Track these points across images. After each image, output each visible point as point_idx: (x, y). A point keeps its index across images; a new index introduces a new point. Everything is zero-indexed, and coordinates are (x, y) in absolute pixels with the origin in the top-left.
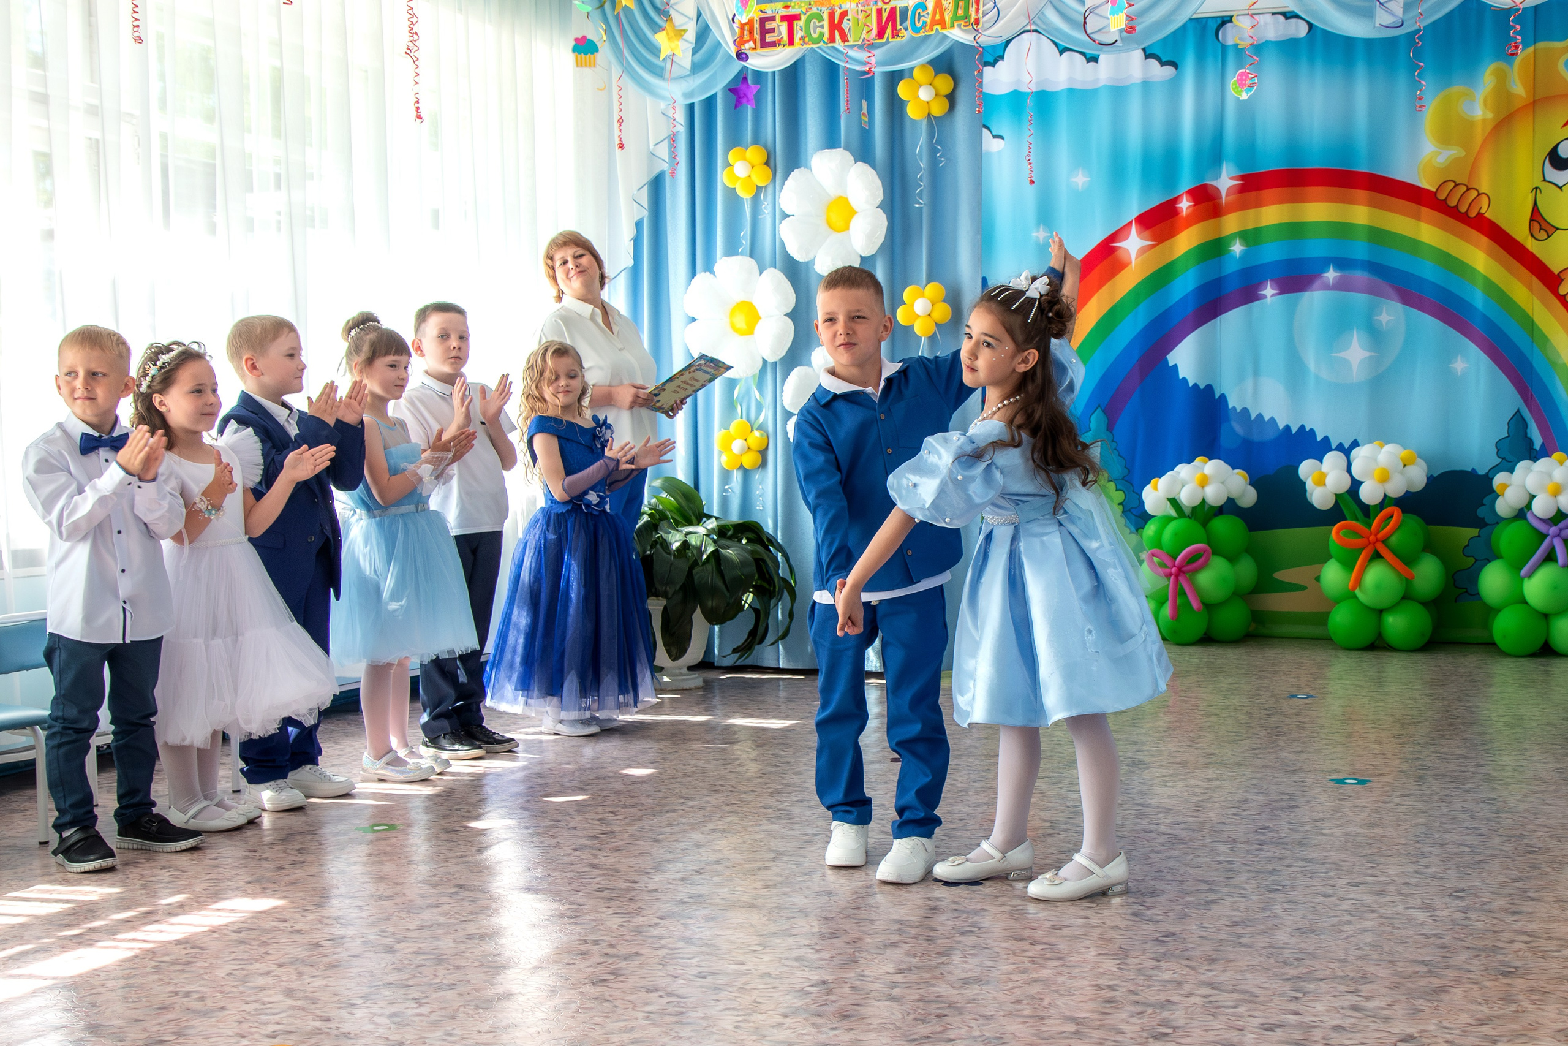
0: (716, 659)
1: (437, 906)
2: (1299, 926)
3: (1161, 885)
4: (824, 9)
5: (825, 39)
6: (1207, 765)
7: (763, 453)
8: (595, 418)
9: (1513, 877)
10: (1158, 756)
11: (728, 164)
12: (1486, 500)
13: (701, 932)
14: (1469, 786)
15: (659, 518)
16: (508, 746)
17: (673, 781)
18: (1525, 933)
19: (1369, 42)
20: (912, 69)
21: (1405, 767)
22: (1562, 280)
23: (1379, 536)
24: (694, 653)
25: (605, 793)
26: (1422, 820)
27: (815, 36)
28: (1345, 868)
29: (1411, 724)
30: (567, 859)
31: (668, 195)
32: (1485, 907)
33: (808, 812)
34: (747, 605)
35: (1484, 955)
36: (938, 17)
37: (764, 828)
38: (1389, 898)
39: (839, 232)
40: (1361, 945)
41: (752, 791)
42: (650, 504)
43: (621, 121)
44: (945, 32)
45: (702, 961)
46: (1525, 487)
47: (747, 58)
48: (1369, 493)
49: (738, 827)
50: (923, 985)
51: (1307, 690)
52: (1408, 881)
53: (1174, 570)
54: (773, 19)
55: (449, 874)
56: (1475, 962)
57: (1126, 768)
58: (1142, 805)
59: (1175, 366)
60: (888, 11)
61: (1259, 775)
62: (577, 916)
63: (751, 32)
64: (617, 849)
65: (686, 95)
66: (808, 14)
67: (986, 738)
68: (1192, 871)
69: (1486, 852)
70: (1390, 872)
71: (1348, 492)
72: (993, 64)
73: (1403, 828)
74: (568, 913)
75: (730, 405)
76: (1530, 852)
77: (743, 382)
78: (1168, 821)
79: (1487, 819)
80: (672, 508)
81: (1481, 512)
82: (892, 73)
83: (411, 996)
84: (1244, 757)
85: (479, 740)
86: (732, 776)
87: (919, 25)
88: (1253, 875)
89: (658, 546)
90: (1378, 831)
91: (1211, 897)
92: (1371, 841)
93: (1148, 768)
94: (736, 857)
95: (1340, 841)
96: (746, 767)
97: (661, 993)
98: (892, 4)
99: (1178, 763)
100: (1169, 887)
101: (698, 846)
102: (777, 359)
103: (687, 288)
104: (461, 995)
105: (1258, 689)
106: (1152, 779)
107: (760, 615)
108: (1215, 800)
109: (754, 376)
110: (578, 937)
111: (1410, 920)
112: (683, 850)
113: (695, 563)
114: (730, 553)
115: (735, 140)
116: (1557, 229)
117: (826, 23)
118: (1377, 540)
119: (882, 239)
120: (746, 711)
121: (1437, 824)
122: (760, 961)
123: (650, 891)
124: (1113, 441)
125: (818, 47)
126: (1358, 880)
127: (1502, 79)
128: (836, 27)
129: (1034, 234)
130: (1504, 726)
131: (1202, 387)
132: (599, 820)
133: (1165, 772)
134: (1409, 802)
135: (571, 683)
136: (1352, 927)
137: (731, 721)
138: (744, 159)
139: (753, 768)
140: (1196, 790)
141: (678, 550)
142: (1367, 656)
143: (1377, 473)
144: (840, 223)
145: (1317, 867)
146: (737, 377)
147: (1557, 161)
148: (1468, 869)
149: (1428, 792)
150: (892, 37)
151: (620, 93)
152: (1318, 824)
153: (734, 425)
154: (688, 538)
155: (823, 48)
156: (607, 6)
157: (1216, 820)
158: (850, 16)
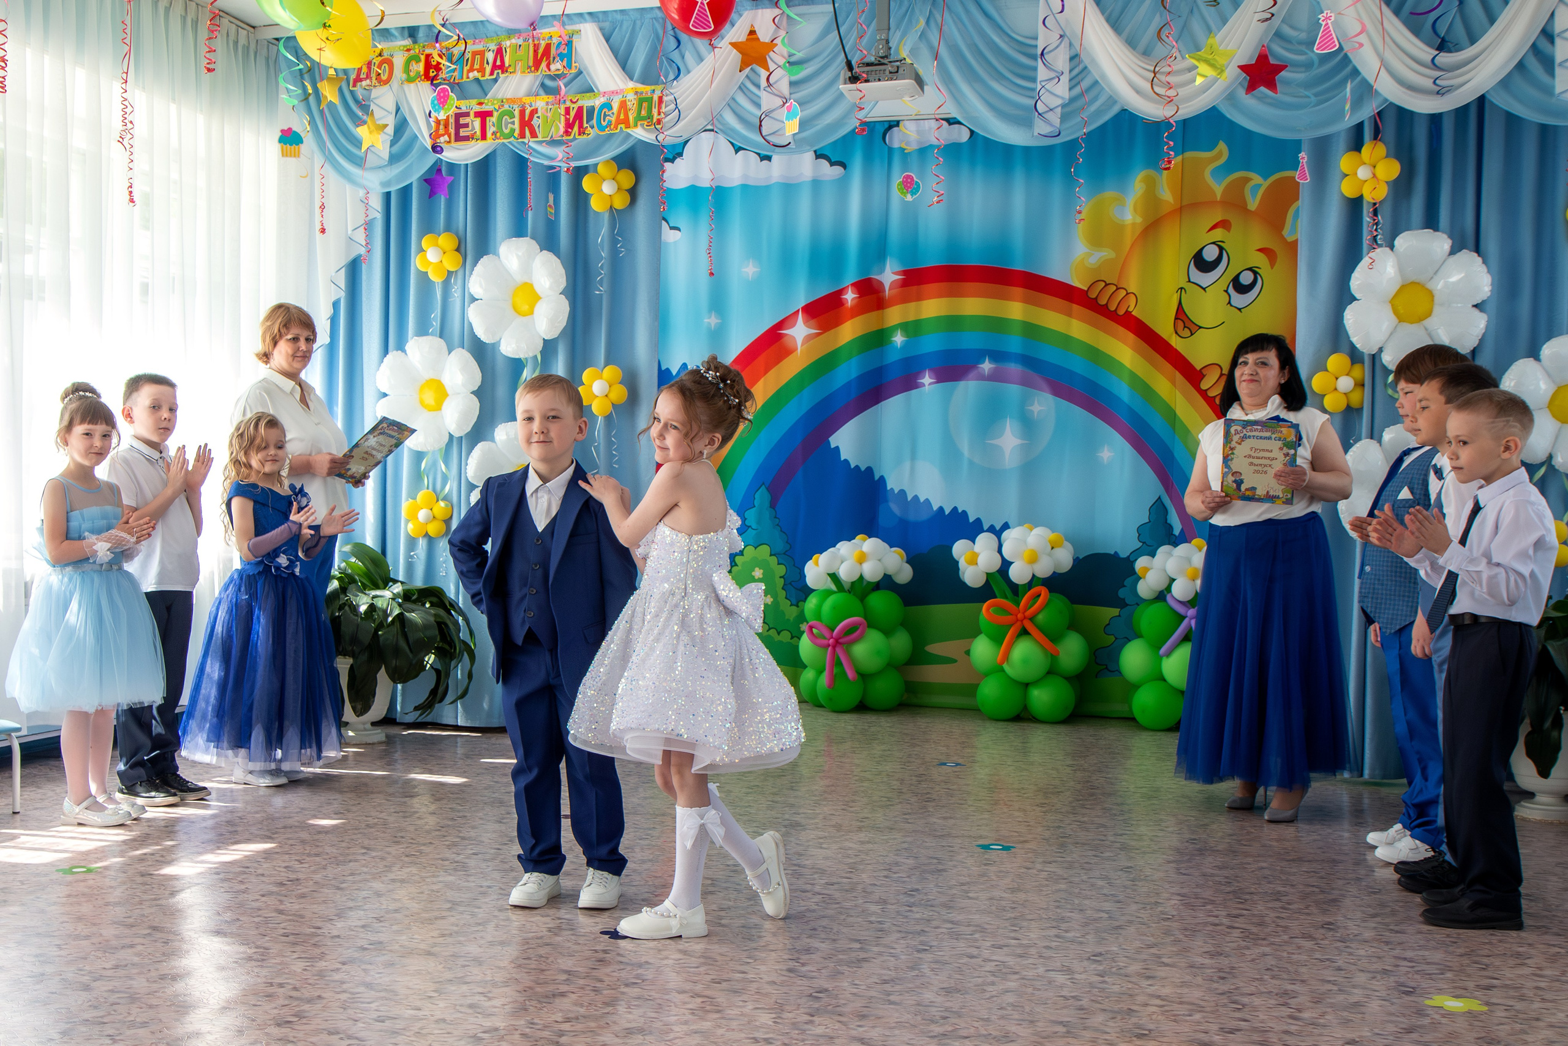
0: (398, 715)
1: (132, 946)
2: (945, 985)
3: (816, 943)
4: (515, 106)
5: (516, 135)
6: (860, 829)
8: (292, 487)
9: (1147, 943)
10: (814, 819)
11: (421, 250)
12: (1128, 582)
13: (381, 978)
14: (1108, 854)
15: (348, 581)
16: (201, 795)
17: (356, 832)
18: (1159, 997)
19: (1027, 150)
20: (596, 165)
21: (1047, 834)
22: (1204, 376)
23: (1028, 613)
24: (378, 709)
25: (291, 842)
26: (1063, 886)
27: (506, 131)
28: (988, 930)
29: (1053, 793)
30: (255, 905)
31: (364, 277)
32: (1122, 971)
33: (483, 865)
34: (429, 666)
35: (1119, 1017)
36: (622, 117)
37: (441, 879)
38: (1031, 961)
39: (524, 316)
40: (1004, 1005)
41: (430, 843)
42: (339, 568)
43: (323, 207)
44: (628, 130)
45: (382, 1005)
46: (1165, 571)
47: (442, 150)
48: (1018, 573)
49: (417, 878)
50: (590, 1034)
51: (955, 758)
52: (1048, 944)
53: (831, 641)
54: (467, 114)
55: (143, 915)
56: (1111, 1024)
57: (784, 829)
58: (799, 866)
59: (837, 448)
60: (575, 110)
61: (909, 839)
62: (263, 960)
63: (446, 126)
64: (303, 896)
65: (384, 184)
66: (500, 111)
68: (845, 930)
69: (1123, 918)
70: (1032, 935)
71: (998, 571)
72: (672, 161)
73: (1045, 893)
74: (255, 957)
75: (417, 477)
76: (1164, 920)
77: (429, 455)
78: (823, 882)
79: (1125, 887)
80: (361, 573)
81: (1122, 593)
82: (578, 169)
83: (106, 1033)
84: (896, 822)
85: (174, 788)
86: (412, 828)
87: (604, 124)
88: (903, 935)
89: (347, 608)
90: (1022, 896)
91: (862, 955)
92: (1014, 906)
93: (805, 829)
94: (414, 906)
95: (985, 905)
96: (425, 820)
97: (341, 1036)
98: (580, 104)
99: (833, 826)
100: (823, 945)
101: (379, 895)
102: (462, 434)
103: (380, 366)
104: (153, 1033)
105: (910, 756)
106: (808, 841)
107: (441, 675)
108: (869, 862)
109: (441, 449)
110: (264, 980)
111: (1050, 982)
112: (365, 898)
113: (381, 626)
114: (414, 616)
115: (428, 227)
116: (1200, 327)
117: (517, 120)
118: (1025, 618)
119: (565, 323)
120: (425, 766)
121: (1077, 891)
122: (435, 1007)
123: (333, 937)
124: (776, 517)
125: (510, 143)
126: (1001, 943)
127: (1151, 187)
128: (526, 124)
129: (706, 320)
130: (1142, 797)
131: (863, 469)
132: (286, 867)
133: (821, 834)
134: (1051, 868)
135: (258, 735)
136: (995, 987)
137: (413, 776)
138: (437, 245)
139: (432, 821)
140: (850, 852)
141: (366, 612)
142: (1013, 727)
143: (1026, 554)
144: (525, 308)
145: (963, 929)
146: (424, 450)
147: (1203, 265)
148: (1106, 934)
149: (1069, 859)
150: (579, 135)
151: (323, 181)
152: (964, 888)
153: (421, 495)
154: (375, 601)
155: (514, 143)
156: (312, 99)
157: (868, 881)
158: (539, 114)
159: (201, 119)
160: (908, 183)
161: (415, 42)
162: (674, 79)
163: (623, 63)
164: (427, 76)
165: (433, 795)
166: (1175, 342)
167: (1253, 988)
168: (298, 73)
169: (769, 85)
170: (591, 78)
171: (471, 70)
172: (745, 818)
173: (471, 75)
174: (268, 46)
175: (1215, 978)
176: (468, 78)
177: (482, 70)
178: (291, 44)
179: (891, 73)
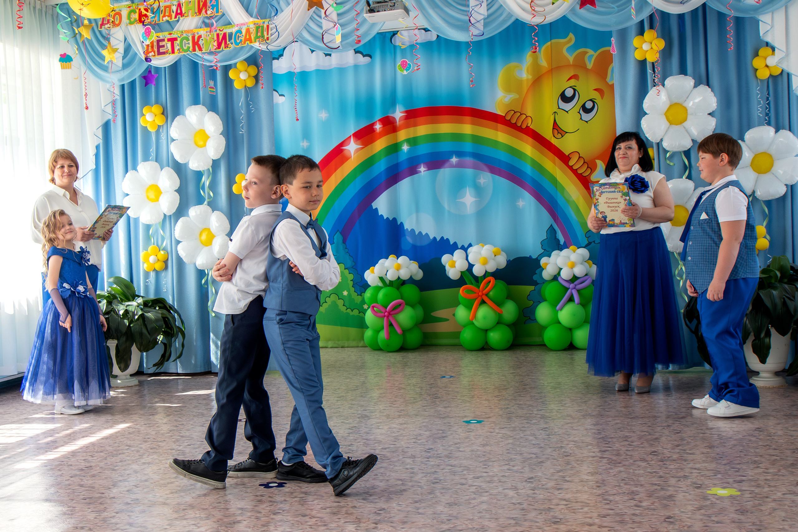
0: (145, 370)
3: (377, 483)
4: (189, 34)
5: (191, 50)
6: (399, 416)
7: (166, 262)
9: (557, 470)
10: (374, 412)
11: (143, 115)
12: (537, 271)
13: (138, 519)
14: (534, 421)
15: (112, 298)
18: (564, 500)
19: (467, 43)
20: (236, 64)
21: (501, 412)
22: (570, 158)
23: (484, 291)
24: (133, 367)
26: (510, 441)
27: (185, 48)
28: (471, 469)
29: (503, 389)
30: (67, 482)
31: (112, 131)
32: (544, 487)
34: (160, 341)
35: (544, 513)
36: (248, 37)
38: (495, 484)
39: (201, 147)
40: (481, 510)
41: (164, 440)
42: (107, 291)
43: (86, 95)
44: (252, 44)
46: (557, 264)
47: (151, 60)
48: (478, 270)
51: (450, 373)
52: (504, 474)
53: (386, 314)
54: (163, 40)
56: (539, 517)
57: (358, 420)
58: (367, 439)
59: (376, 209)
60: (222, 35)
61: (426, 420)
62: (72, 514)
63: (152, 47)
64: (94, 476)
65: (120, 80)
66: (181, 37)
67: (286, 407)
68: (392, 473)
69: (543, 457)
70: (495, 470)
71: (467, 270)
72: (278, 59)
73: (501, 446)
74: (68, 512)
75: (148, 238)
76: (566, 456)
77: (154, 226)
78: (380, 448)
79: (544, 439)
80: (119, 293)
81: (534, 277)
82: (226, 66)
84: (419, 411)
86: (154, 433)
87: (238, 41)
89: (112, 313)
90: (488, 448)
91: (403, 488)
92: (484, 454)
93: (369, 419)
94: (156, 477)
95: (468, 454)
96: (161, 428)
98: (224, 31)
99: (385, 416)
100: (381, 483)
101: (136, 472)
102: (171, 213)
103: (124, 179)
105: (425, 374)
106: (372, 425)
107: (167, 346)
108: (405, 435)
109: (160, 222)
110: (73, 525)
111: (505, 496)
112: (128, 474)
113: (132, 321)
114: (150, 315)
115: (146, 102)
116: (567, 132)
117: (191, 42)
118: (483, 294)
119: (223, 151)
123: (111, 498)
124: (346, 248)
125: (188, 54)
126: (479, 475)
127: (535, 59)
128: (196, 44)
129: (301, 144)
130: (551, 389)
131: (391, 219)
132: (84, 460)
133: (379, 421)
134: (503, 431)
136: (476, 501)
138: (151, 112)
139: (165, 428)
140: (394, 430)
141: (123, 314)
142: (480, 354)
143: (481, 260)
144: (201, 143)
145: (457, 469)
146: (151, 223)
147: (565, 99)
148: (535, 466)
149: (513, 426)
150: (225, 48)
151: (85, 81)
152: (457, 445)
153: (150, 248)
154: (128, 308)
155: (190, 54)
156: (78, 36)
157: (405, 446)
158: (203, 38)
159: (17, 50)
160: (403, 64)
161: (133, 2)
162: (275, 15)
163: (247, 9)
164: (140, 21)
165: (165, 413)
166: (554, 141)
167: (615, 491)
168: (70, 23)
169: (326, 16)
170: (230, 17)
171: (164, 16)
172: (337, 415)
173: (164, 19)
174: (53, 9)
175: (595, 487)
176: (163, 20)
177: (170, 16)
178: (65, 7)
179: (391, 6)
